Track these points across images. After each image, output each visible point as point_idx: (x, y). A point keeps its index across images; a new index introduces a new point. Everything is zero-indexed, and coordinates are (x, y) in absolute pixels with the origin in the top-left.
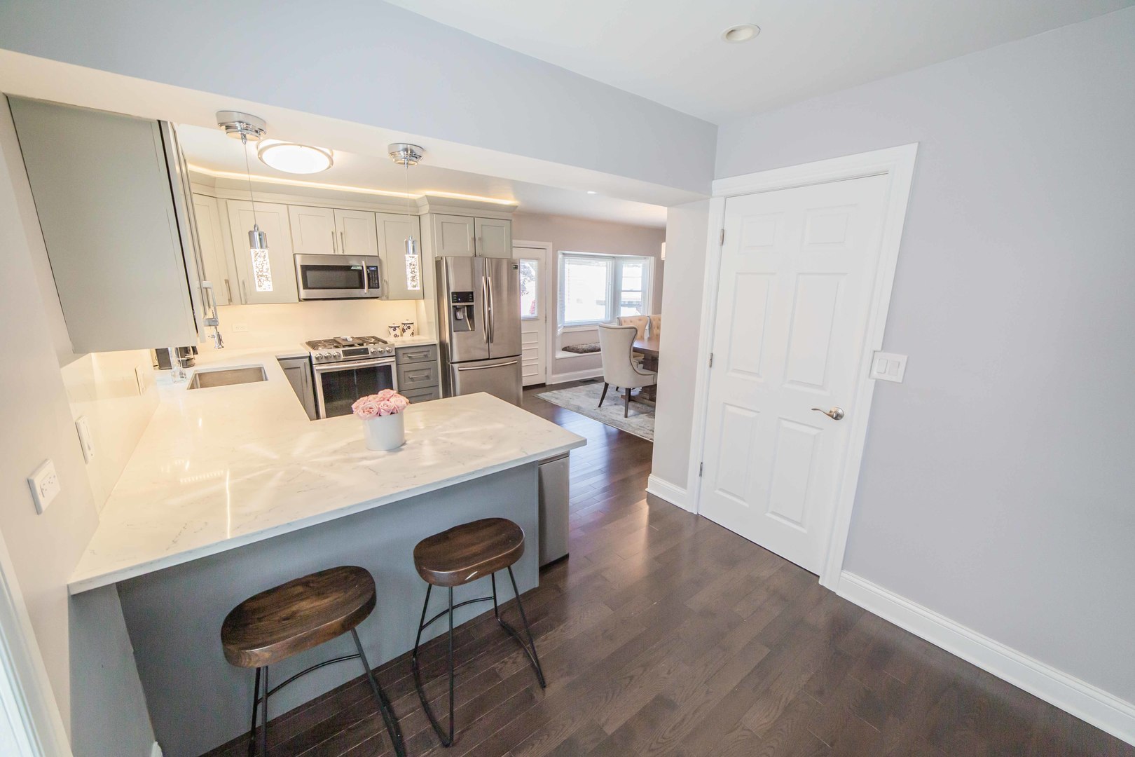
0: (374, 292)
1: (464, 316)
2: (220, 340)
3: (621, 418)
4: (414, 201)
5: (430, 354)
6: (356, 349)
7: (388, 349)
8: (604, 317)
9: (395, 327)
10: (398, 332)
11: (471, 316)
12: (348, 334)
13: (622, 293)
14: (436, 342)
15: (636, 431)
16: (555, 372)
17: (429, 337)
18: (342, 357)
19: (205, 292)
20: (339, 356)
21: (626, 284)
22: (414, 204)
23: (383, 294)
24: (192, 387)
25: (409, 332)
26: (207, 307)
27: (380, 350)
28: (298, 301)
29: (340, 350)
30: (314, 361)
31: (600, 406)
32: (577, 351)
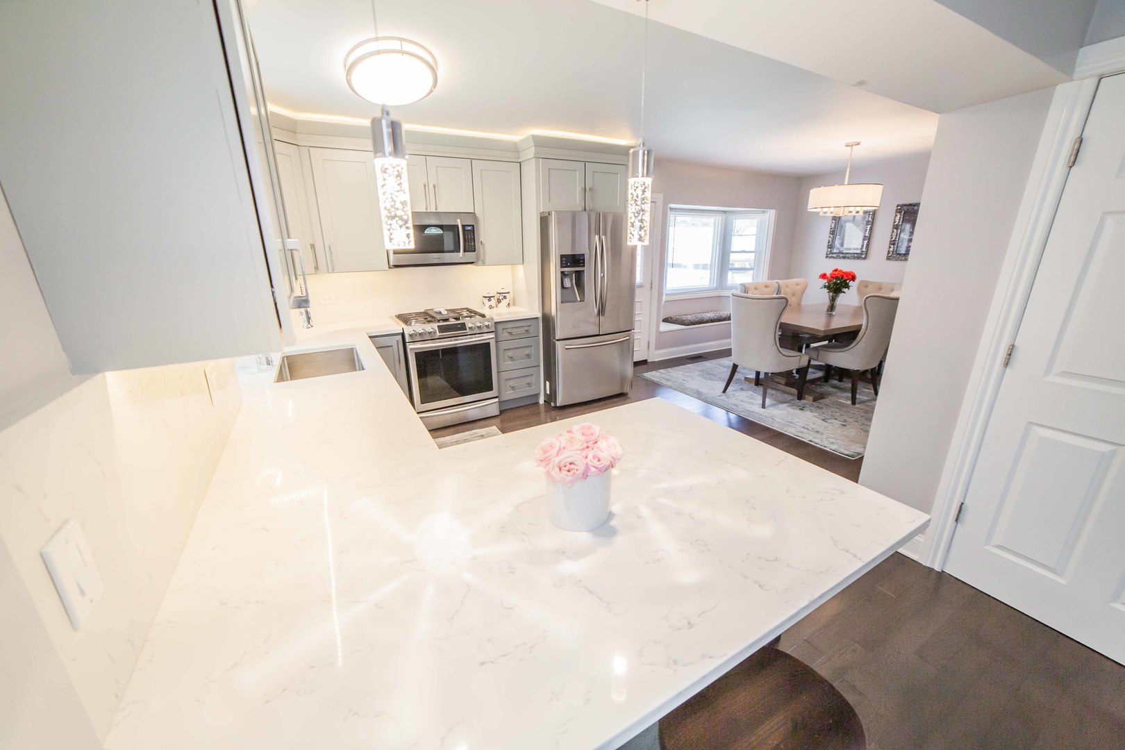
0: (470, 256)
1: (572, 284)
2: (309, 318)
3: (757, 408)
4: (515, 144)
5: (532, 330)
6: (452, 324)
7: (487, 323)
8: (708, 283)
9: (490, 297)
10: (493, 302)
11: (579, 283)
12: (442, 306)
13: (731, 254)
14: (539, 315)
15: (785, 429)
16: (658, 347)
17: (530, 308)
18: (438, 334)
19: (289, 256)
20: (435, 333)
21: (737, 243)
22: (515, 148)
23: (478, 258)
24: (281, 378)
25: (505, 302)
26: (293, 277)
27: (479, 324)
28: (387, 268)
29: (435, 326)
30: (407, 339)
31: (724, 391)
32: (682, 323)
